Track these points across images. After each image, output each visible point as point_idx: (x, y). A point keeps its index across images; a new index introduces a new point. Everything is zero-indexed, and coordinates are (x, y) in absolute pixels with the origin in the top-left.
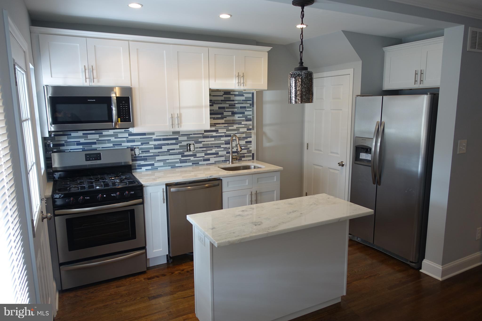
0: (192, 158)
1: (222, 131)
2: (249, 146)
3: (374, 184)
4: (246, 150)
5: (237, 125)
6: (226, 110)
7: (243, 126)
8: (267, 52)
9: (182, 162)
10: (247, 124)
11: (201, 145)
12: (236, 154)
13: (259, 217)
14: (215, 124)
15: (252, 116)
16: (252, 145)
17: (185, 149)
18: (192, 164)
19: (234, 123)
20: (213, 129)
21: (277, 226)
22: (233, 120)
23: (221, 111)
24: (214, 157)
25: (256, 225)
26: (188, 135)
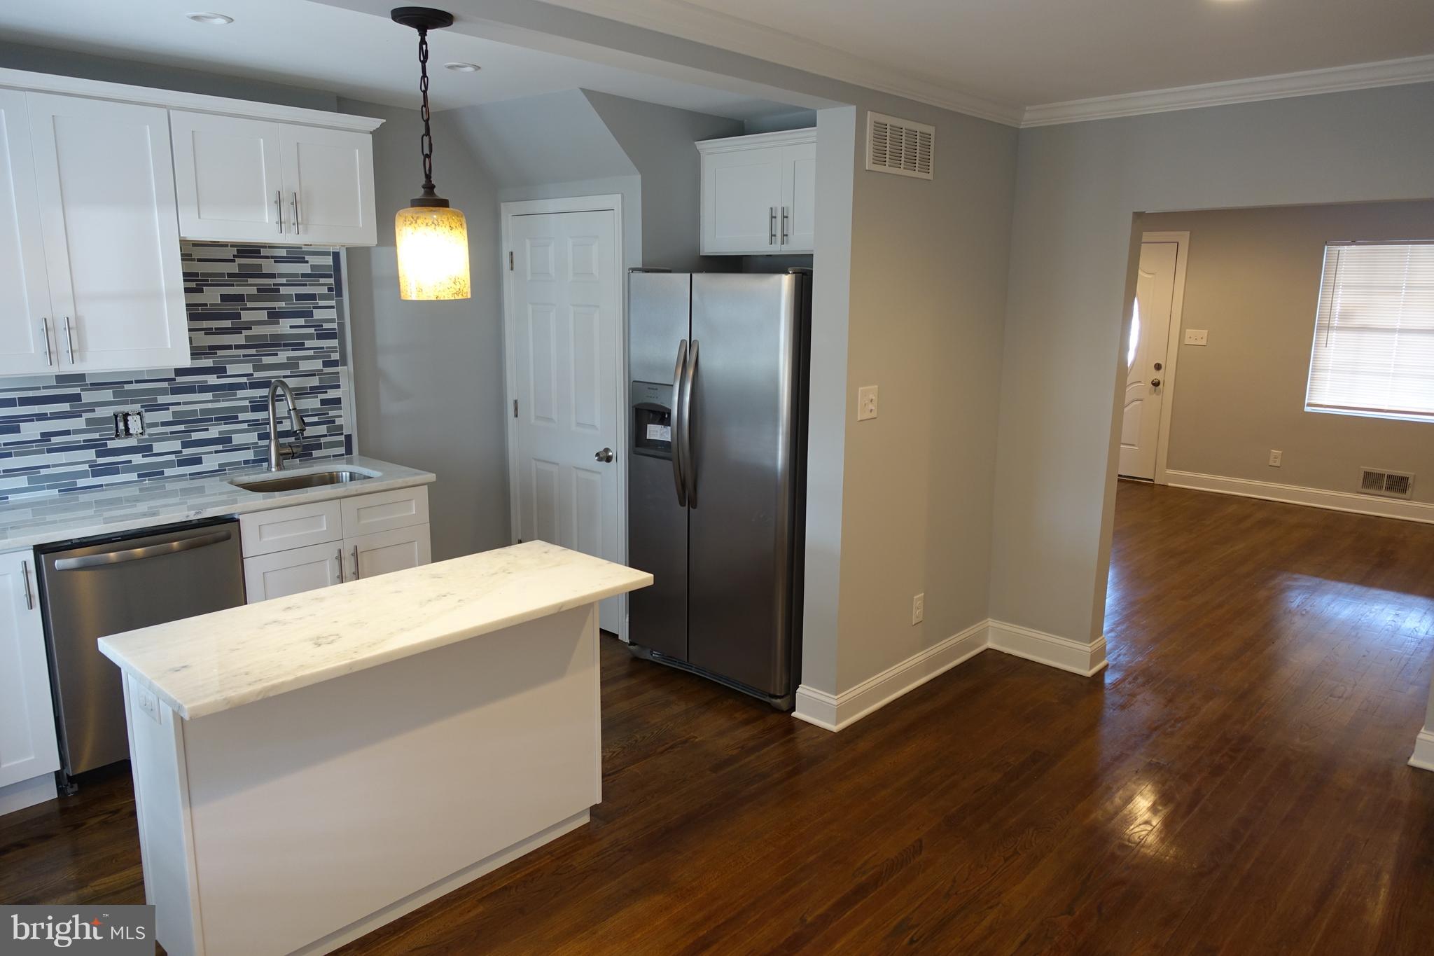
0: (137, 459)
1: (239, 370)
2: (332, 413)
3: (682, 504)
4: (326, 426)
5: (289, 350)
6: (250, 305)
7: (311, 353)
8: (371, 133)
9: (98, 471)
10: (323, 348)
11: (167, 416)
12: (292, 439)
13: (336, 622)
14: (211, 348)
15: (338, 323)
16: (342, 411)
17: (110, 429)
18: (139, 476)
19: (278, 345)
20: (208, 363)
21: (383, 640)
22: (273, 337)
23: (229, 307)
24: (216, 452)
25: (320, 645)
26: (116, 385)
